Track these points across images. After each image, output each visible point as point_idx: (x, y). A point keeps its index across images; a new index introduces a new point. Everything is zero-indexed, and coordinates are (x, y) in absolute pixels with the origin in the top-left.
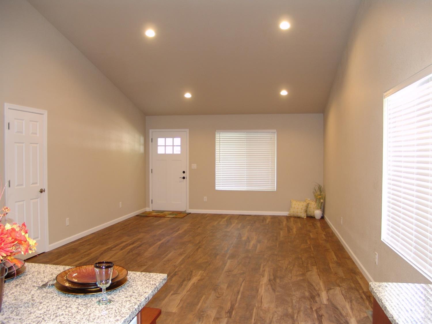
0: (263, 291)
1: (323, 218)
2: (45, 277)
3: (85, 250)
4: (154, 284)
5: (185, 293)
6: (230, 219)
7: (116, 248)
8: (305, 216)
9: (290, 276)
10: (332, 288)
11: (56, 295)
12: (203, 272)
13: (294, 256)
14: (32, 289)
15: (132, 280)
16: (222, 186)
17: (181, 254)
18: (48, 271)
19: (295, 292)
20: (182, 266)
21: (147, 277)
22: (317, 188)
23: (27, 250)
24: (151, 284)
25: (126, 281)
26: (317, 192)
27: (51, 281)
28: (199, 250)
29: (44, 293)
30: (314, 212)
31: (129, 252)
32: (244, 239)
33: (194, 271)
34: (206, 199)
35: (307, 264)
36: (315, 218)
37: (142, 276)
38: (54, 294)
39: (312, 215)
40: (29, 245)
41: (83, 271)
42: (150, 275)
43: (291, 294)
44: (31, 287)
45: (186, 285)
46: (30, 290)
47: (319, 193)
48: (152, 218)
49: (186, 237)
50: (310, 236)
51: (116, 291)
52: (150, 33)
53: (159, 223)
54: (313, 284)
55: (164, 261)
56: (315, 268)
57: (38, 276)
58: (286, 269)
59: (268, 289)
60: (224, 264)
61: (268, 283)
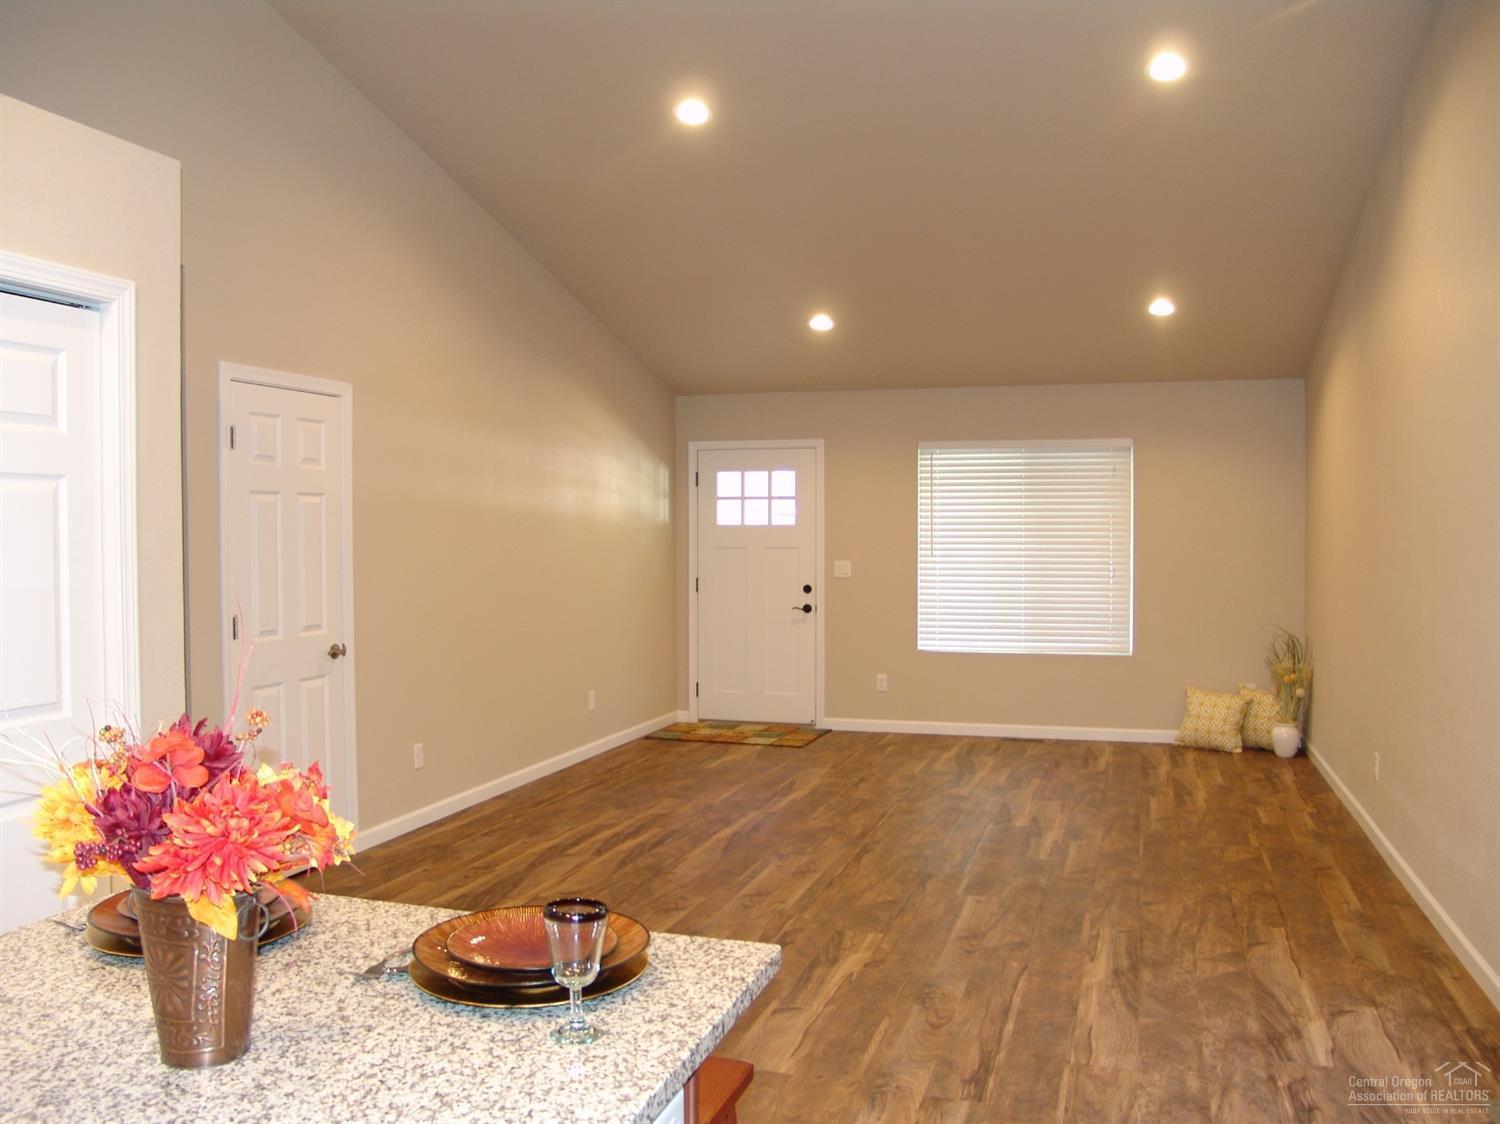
0: (1094, 1009)
1: (1302, 753)
2: (372, 944)
3: (478, 853)
4: (738, 977)
5: (821, 1009)
6: (970, 752)
7: (582, 846)
8: (1236, 747)
9: (1188, 960)
10: (1347, 1008)
11: (415, 1003)
12: (881, 935)
13: (1199, 886)
14: (335, 980)
15: (662, 962)
16: (941, 636)
17: (802, 873)
18: (380, 923)
19: (1209, 1017)
20: (807, 916)
21: (713, 952)
22: (1281, 648)
23: (329, 854)
24: (730, 979)
25: (645, 965)
26: (1280, 662)
27: (396, 959)
28: (865, 860)
29: (376, 997)
30: (1269, 732)
31: (623, 863)
32: (1020, 822)
33: (849, 934)
34: (885, 684)
35: (1252, 918)
36: (1273, 752)
37: (694, 950)
38: (410, 1002)
39: (1264, 742)
40: (334, 838)
41: (497, 926)
42: (722, 948)
43: (1194, 1025)
44: (331, 973)
45: (822, 982)
46: (331, 984)
47: (1291, 665)
48: (696, 745)
49: (816, 814)
50: (1259, 819)
51: (613, 997)
52: (693, 111)
53: (724, 763)
54: (1276, 991)
55: (745, 896)
56: (1279, 933)
57: (352, 939)
58: (1176, 932)
59: (1113, 1002)
60: (954, 910)
61: (1109, 983)
